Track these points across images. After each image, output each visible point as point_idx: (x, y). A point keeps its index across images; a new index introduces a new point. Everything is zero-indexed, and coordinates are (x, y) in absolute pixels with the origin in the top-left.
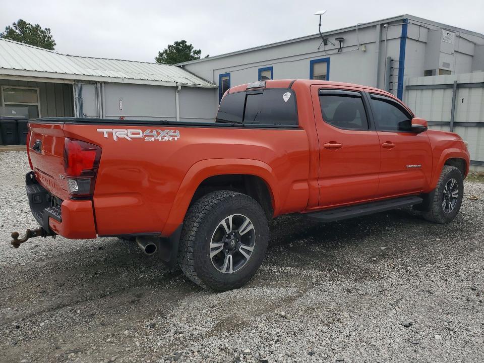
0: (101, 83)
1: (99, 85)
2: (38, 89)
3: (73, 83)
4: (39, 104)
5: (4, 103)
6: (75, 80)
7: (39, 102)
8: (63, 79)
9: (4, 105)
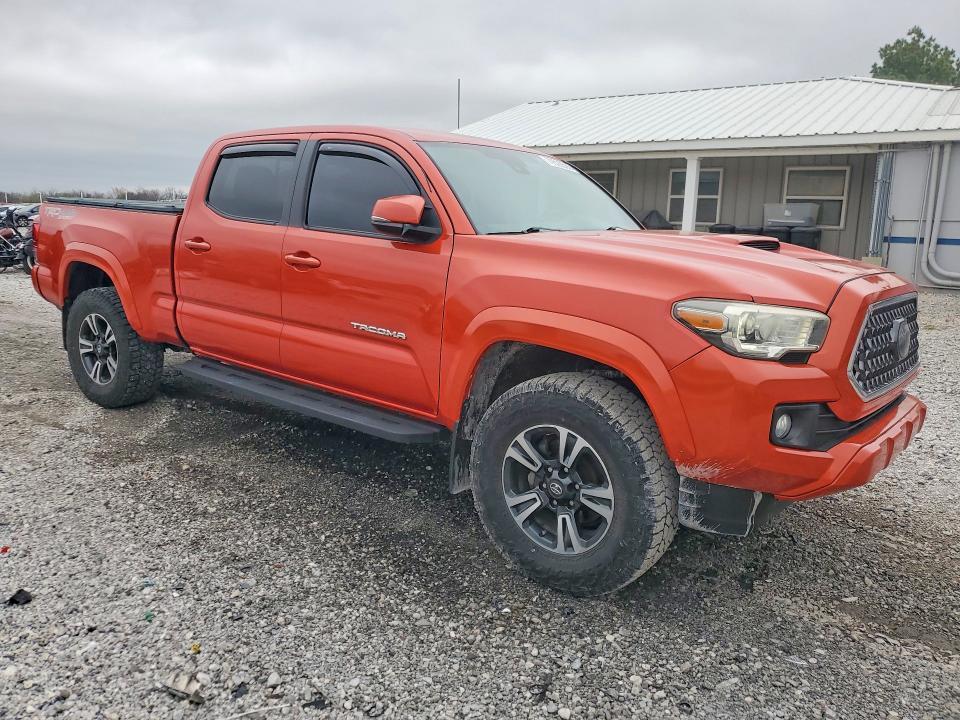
0: (942, 145)
1: (937, 150)
2: (848, 169)
3: (877, 151)
4: (844, 198)
5: (785, 197)
6: (881, 146)
7: (846, 193)
8: (856, 146)
9: (784, 201)
